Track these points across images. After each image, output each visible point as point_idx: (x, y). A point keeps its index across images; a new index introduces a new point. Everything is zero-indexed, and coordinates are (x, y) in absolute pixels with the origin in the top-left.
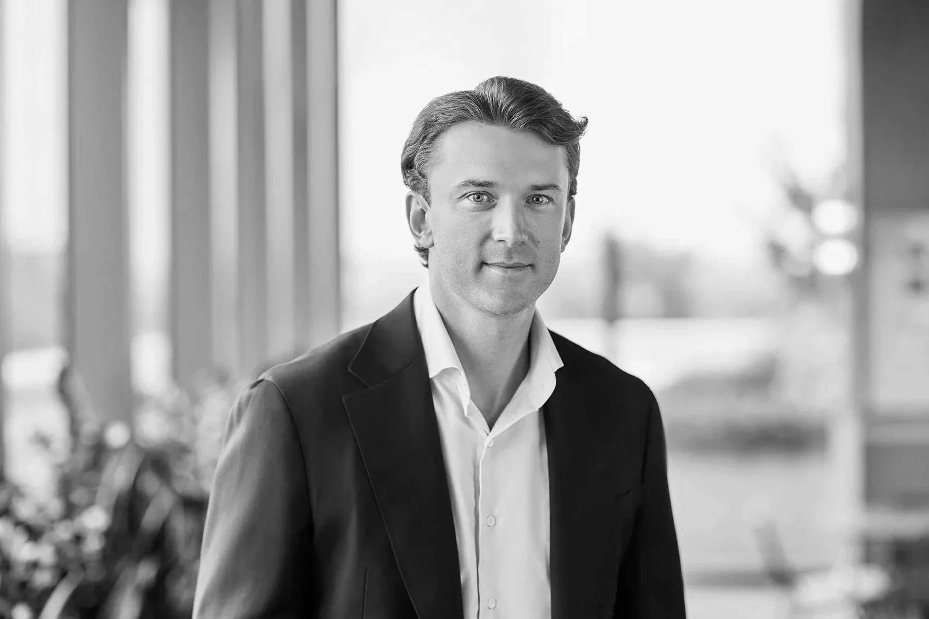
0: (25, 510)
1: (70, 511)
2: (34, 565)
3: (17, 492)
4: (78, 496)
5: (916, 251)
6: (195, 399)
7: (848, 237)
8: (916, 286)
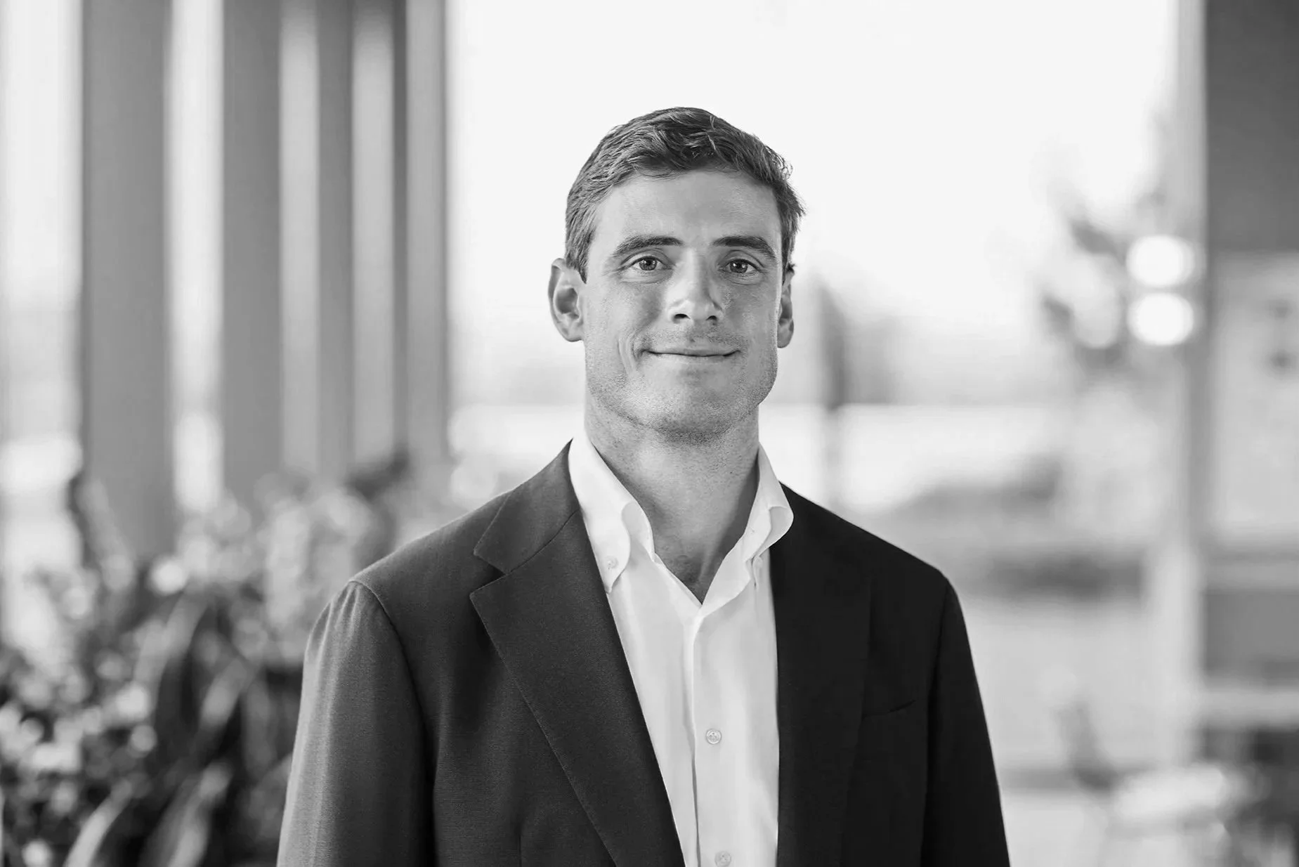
0: (34, 691)
1: (96, 693)
2: (53, 778)
3: (21, 663)
4: (110, 668)
5: (1281, 310)
6: (260, 518)
7: (1181, 290)
8: (1281, 361)
